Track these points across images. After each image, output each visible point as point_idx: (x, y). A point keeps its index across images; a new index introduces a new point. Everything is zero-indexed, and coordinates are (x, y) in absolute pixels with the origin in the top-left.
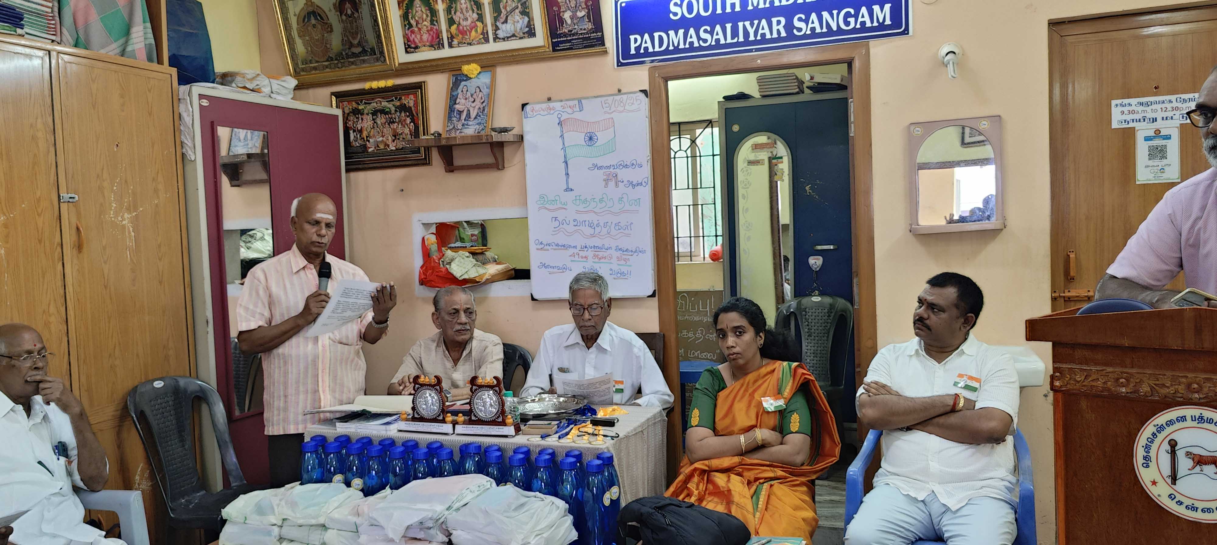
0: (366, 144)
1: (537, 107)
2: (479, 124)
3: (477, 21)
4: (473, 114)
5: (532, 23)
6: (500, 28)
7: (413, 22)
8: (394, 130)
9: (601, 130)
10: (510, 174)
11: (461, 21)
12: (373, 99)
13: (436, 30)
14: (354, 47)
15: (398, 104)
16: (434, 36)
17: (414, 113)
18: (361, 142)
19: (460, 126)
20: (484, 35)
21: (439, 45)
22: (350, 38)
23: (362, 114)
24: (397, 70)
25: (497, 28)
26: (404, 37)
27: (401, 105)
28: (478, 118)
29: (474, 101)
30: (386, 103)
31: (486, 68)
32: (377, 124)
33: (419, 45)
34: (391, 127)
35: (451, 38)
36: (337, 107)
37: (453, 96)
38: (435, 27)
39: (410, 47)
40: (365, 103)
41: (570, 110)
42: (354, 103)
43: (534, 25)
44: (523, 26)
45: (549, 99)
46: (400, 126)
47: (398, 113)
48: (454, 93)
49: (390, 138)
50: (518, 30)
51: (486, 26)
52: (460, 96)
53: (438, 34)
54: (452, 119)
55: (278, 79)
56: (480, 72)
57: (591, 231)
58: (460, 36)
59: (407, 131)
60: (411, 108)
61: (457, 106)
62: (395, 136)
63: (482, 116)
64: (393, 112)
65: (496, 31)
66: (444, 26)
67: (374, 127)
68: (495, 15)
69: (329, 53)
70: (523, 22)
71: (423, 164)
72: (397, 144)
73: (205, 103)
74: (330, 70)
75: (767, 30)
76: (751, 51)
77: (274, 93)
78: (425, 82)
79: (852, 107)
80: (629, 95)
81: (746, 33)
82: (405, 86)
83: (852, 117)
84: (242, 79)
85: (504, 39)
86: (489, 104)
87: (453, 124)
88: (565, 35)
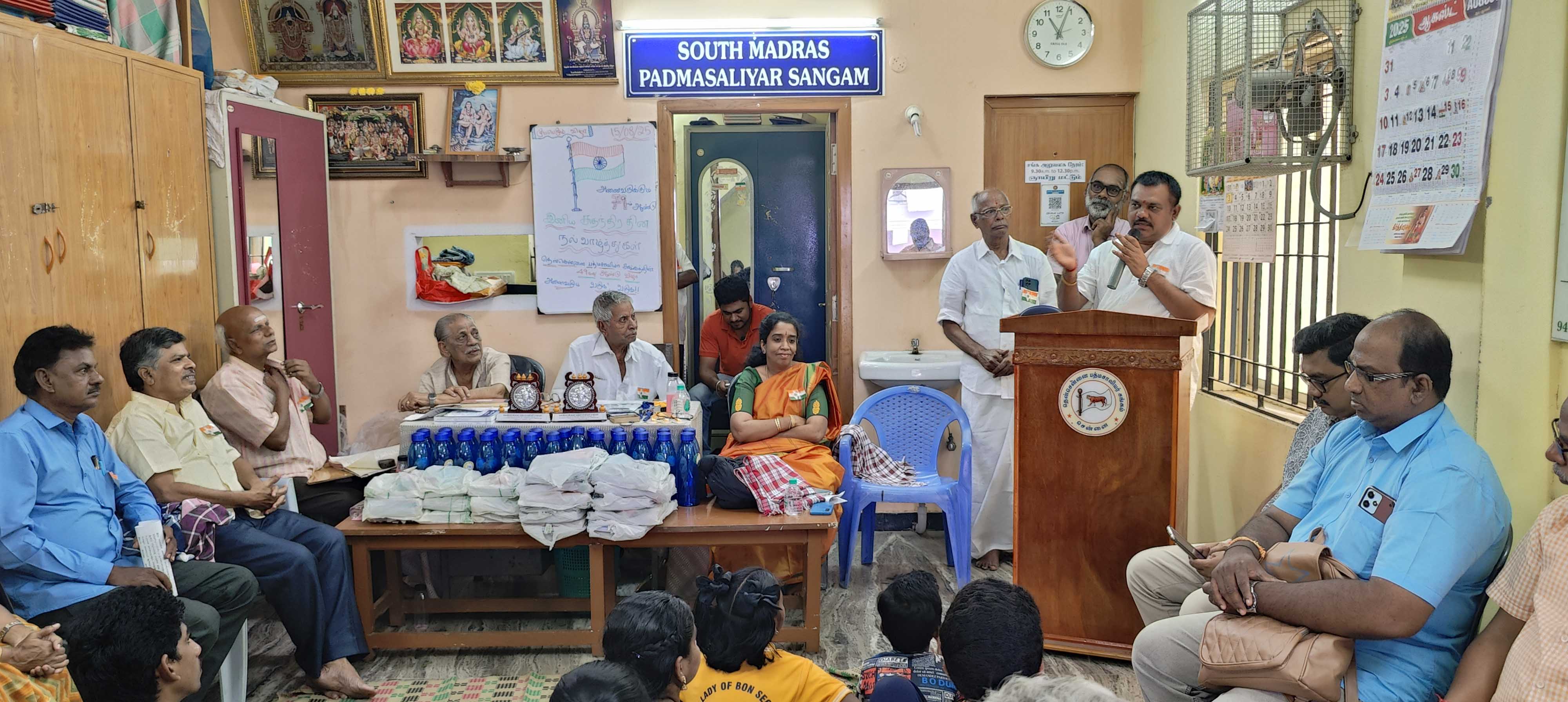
0: (350, 153)
1: (545, 129)
2: (486, 142)
3: (484, 39)
4: (479, 132)
6: (509, 49)
7: (412, 33)
8: (384, 140)
9: (610, 155)
10: (516, 191)
12: (360, 106)
13: (438, 43)
14: (339, 50)
15: (390, 113)
16: (436, 49)
17: (409, 124)
18: (344, 150)
19: (465, 143)
20: (491, 54)
21: (442, 59)
22: (335, 40)
23: (345, 121)
24: (390, 79)
25: (506, 49)
26: (400, 46)
27: (393, 114)
28: (486, 135)
29: (479, 119)
30: (375, 112)
31: (492, 87)
32: (363, 132)
33: (418, 56)
34: (381, 136)
35: (455, 53)
36: (315, 112)
38: (437, 40)
39: (406, 57)
40: (349, 110)
41: (580, 135)
42: (336, 108)
44: (533, 50)
45: (558, 122)
46: (391, 136)
47: (389, 123)
49: (379, 147)
50: (528, 53)
52: (463, 112)
53: (441, 47)
54: (456, 134)
55: (261, 80)
56: (485, 90)
57: (600, 249)
58: (465, 52)
59: (399, 142)
60: (405, 119)
61: (460, 122)
62: (385, 146)
63: (489, 134)
64: (383, 121)
65: (504, 51)
67: (359, 135)
69: (306, 53)
70: (534, 46)
71: (419, 177)
72: (388, 154)
73: (231, 109)
74: (306, 71)
75: (765, 79)
76: (751, 95)
77: (259, 94)
78: (421, 94)
79: (834, 150)
80: (639, 125)
81: (748, 79)
82: (397, 96)
83: (834, 159)
84: (233, 79)
85: (512, 60)
86: (496, 122)
87: (457, 139)
88: (577, 63)
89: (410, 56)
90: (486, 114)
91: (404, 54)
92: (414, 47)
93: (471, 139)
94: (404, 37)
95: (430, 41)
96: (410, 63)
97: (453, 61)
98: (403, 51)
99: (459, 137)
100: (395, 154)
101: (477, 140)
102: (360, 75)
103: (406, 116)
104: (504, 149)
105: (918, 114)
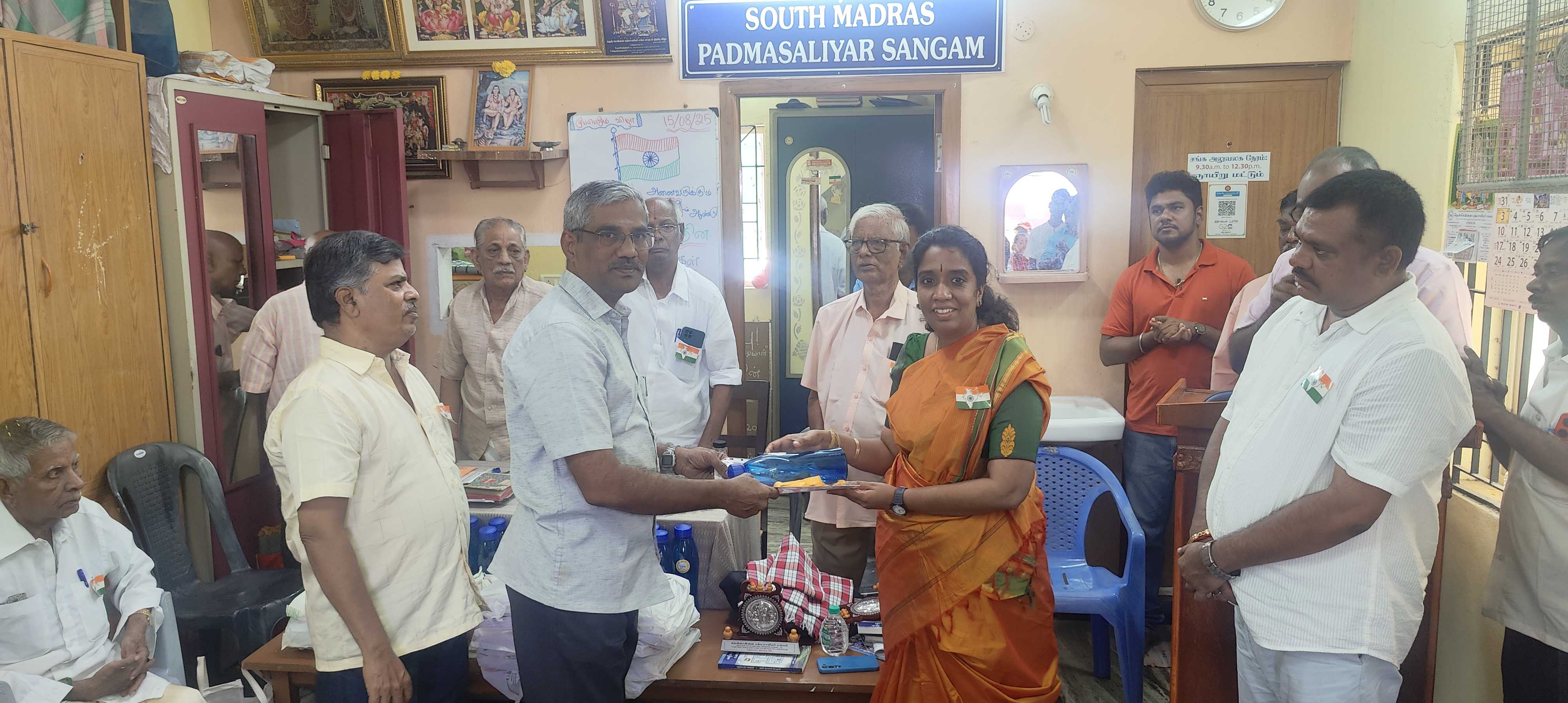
1: (586, 118)
2: (516, 134)
3: (512, 9)
4: (508, 122)
5: (581, 19)
6: (542, 21)
9: (663, 149)
10: (550, 193)
12: (373, 92)
13: (459, 15)
14: (347, 25)
15: (408, 101)
16: (457, 22)
17: (428, 113)
20: (521, 28)
21: (463, 34)
22: (342, 14)
24: (407, 60)
25: (538, 21)
26: (416, 19)
28: (514, 126)
29: (508, 107)
30: (391, 99)
31: (523, 67)
33: (437, 31)
35: (478, 28)
37: (481, 97)
38: (458, 12)
39: (423, 33)
40: (362, 97)
41: (626, 125)
42: (346, 95)
43: (584, 21)
44: (571, 21)
45: (601, 110)
46: (409, 128)
48: (483, 94)
50: (564, 26)
51: (524, 16)
52: (488, 99)
53: (462, 21)
54: (481, 126)
55: (250, 63)
56: (515, 71)
58: (491, 25)
59: (419, 135)
60: (424, 106)
61: (486, 110)
63: (519, 125)
65: (536, 23)
66: (469, 12)
69: (312, 30)
70: (571, 16)
71: (441, 178)
73: (182, 100)
74: (313, 51)
75: (853, 52)
76: (835, 73)
77: (248, 80)
78: (442, 78)
79: (939, 141)
80: (697, 113)
81: (831, 54)
82: (416, 80)
83: (939, 153)
84: (209, 63)
85: (544, 34)
86: (528, 111)
87: (482, 132)
88: (622, 37)
89: (428, 32)
90: (516, 100)
91: (421, 30)
92: (432, 20)
93: (498, 131)
94: (420, 9)
95: (450, 12)
96: (428, 40)
97: (478, 36)
98: (419, 26)
99: (484, 129)
101: (505, 132)
102: (374, 55)
103: (426, 104)
104: (534, 143)
105: (1047, 96)
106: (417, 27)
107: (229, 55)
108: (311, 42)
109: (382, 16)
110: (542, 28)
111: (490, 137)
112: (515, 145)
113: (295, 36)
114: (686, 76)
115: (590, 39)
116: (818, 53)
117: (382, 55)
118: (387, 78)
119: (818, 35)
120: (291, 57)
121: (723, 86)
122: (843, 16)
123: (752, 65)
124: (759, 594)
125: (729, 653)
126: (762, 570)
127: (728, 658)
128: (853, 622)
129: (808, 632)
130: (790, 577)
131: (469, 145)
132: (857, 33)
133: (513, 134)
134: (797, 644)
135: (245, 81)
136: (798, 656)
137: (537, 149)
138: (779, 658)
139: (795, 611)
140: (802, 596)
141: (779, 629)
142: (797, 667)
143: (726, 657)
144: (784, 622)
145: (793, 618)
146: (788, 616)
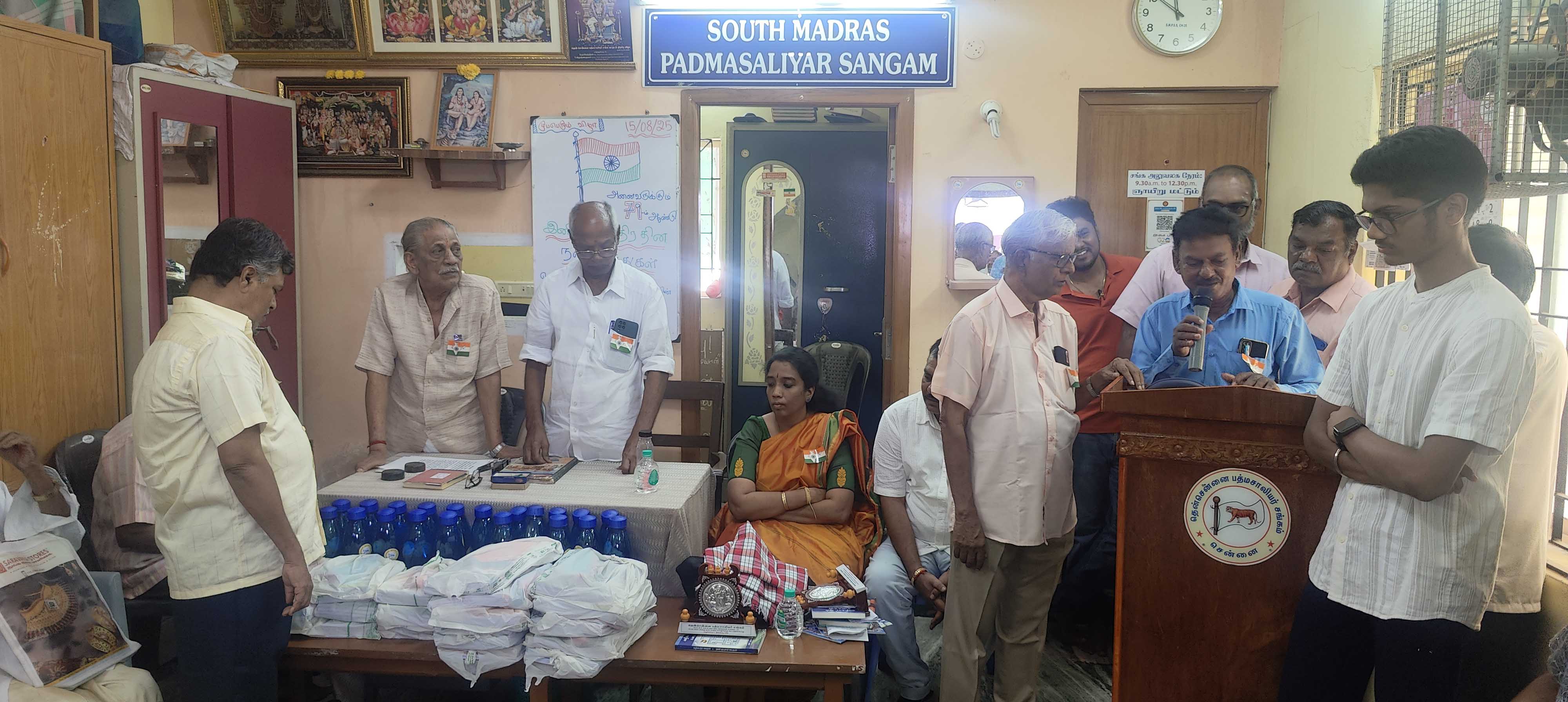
0: (324, 145)
1: (548, 122)
2: (478, 135)
3: (479, 14)
4: (471, 124)
5: (547, 25)
6: (507, 26)
7: (396, 5)
8: (364, 132)
9: (624, 154)
10: (512, 196)
11: (459, 12)
12: (336, 91)
13: (426, 18)
14: (313, 25)
15: (371, 101)
16: (423, 25)
17: (391, 113)
18: (318, 142)
19: (454, 136)
20: (487, 32)
21: (429, 37)
22: (308, 14)
23: (321, 108)
24: (372, 60)
25: (504, 26)
26: (382, 22)
27: (374, 102)
28: (478, 128)
29: (471, 109)
30: (354, 99)
31: (488, 71)
32: (340, 122)
33: (403, 33)
34: (360, 127)
35: (444, 31)
36: (285, 97)
38: (424, 15)
39: (389, 35)
40: (325, 95)
41: (589, 130)
42: (309, 93)
43: (550, 28)
44: (536, 27)
45: (564, 114)
46: (372, 127)
47: (370, 112)
48: (447, 96)
49: (357, 140)
50: (530, 32)
51: (491, 22)
52: (453, 100)
53: (429, 23)
54: (444, 126)
55: (214, 57)
56: (479, 74)
58: (457, 29)
59: (381, 134)
60: (387, 107)
61: (450, 112)
62: (365, 138)
63: (482, 127)
64: (363, 109)
65: (502, 29)
67: (335, 126)
68: (503, 11)
69: (277, 28)
70: (537, 23)
71: (402, 176)
72: (368, 149)
73: (147, 89)
74: (277, 50)
75: (811, 65)
76: (794, 84)
77: (211, 74)
78: (407, 79)
79: (893, 153)
80: (659, 119)
81: (790, 66)
82: (379, 80)
83: (893, 164)
84: (173, 55)
85: (510, 39)
86: (491, 113)
87: (445, 132)
88: (586, 44)
89: (394, 33)
90: (480, 103)
91: (387, 32)
92: (398, 23)
93: (461, 132)
94: (387, 11)
95: (417, 15)
96: (394, 41)
97: (443, 39)
98: (385, 28)
99: (447, 130)
100: (376, 148)
101: (467, 133)
102: (338, 55)
103: (389, 103)
104: (497, 144)
105: (996, 111)
106: (383, 30)
107: (192, 48)
108: (276, 40)
109: (348, 16)
110: (508, 33)
111: (452, 137)
112: (478, 146)
113: (259, 34)
114: (648, 83)
115: (555, 45)
116: (778, 65)
117: (346, 55)
118: (351, 77)
119: (778, 48)
120: (253, 54)
121: (684, 95)
122: (801, 30)
123: (713, 75)
124: (717, 576)
125: (685, 635)
126: (719, 556)
127: (685, 640)
128: (809, 607)
129: (763, 616)
130: (746, 563)
131: (432, 145)
132: (816, 47)
133: (476, 135)
134: (753, 627)
135: (208, 75)
136: (754, 638)
137: (501, 150)
138: (735, 640)
139: (751, 596)
140: (759, 582)
141: (736, 611)
142: (753, 648)
143: (683, 639)
144: (741, 605)
145: (749, 603)
146: (744, 600)
